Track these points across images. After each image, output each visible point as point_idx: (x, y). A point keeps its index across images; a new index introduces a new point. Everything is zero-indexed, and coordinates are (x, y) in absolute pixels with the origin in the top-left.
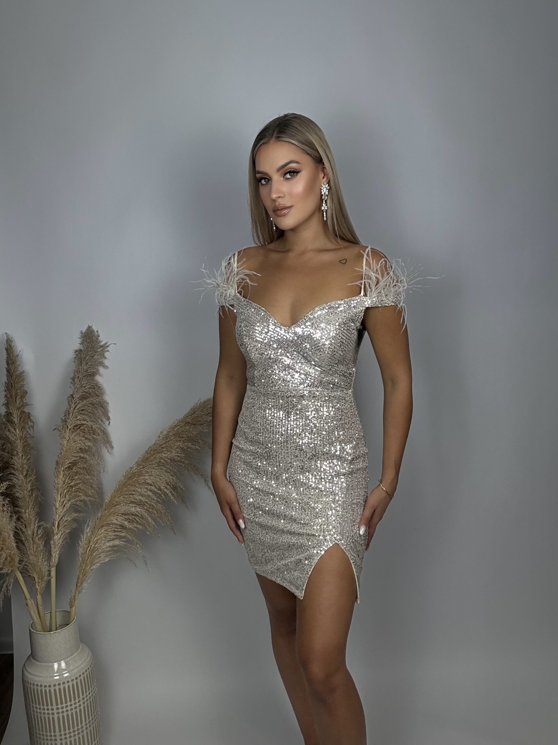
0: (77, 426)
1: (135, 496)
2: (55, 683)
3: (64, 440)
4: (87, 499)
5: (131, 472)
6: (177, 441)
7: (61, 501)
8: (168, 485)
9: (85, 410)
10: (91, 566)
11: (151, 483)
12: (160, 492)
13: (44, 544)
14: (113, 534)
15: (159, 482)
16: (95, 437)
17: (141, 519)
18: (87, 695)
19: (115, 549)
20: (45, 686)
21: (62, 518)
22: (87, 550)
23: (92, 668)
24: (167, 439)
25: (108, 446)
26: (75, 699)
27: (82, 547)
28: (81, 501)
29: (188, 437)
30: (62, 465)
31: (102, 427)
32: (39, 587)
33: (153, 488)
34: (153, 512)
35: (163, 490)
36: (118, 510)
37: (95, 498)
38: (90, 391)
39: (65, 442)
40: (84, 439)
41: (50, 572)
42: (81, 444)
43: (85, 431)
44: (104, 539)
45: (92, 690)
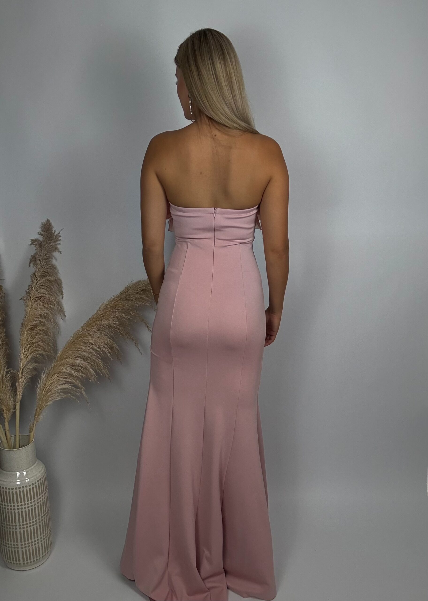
0: (38, 297)
1: (81, 352)
2: (16, 487)
3: (27, 307)
4: (44, 353)
5: (78, 334)
6: (113, 312)
7: (24, 354)
8: (107, 345)
9: (44, 285)
10: (46, 403)
11: (92, 342)
12: (99, 350)
13: (11, 386)
14: (64, 379)
15: (99, 342)
16: (52, 307)
17: (85, 370)
18: (40, 497)
19: (65, 391)
20: (9, 489)
21: (25, 367)
22: (43, 390)
23: (45, 478)
24: (106, 310)
25: (61, 314)
26: (31, 500)
27: (39, 389)
28: (40, 354)
29: (122, 309)
30: (26, 327)
31: (57, 299)
32: (6, 417)
33: (94, 346)
34: (94, 365)
35: (102, 348)
36: (67, 362)
37: (51, 353)
38: (48, 271)
39: (29, 310)
40: (43, 307)
41: (15, 406)
42: (40, 311)
43: (44, 302)
44: (56, 383)
45: (44, 494)
